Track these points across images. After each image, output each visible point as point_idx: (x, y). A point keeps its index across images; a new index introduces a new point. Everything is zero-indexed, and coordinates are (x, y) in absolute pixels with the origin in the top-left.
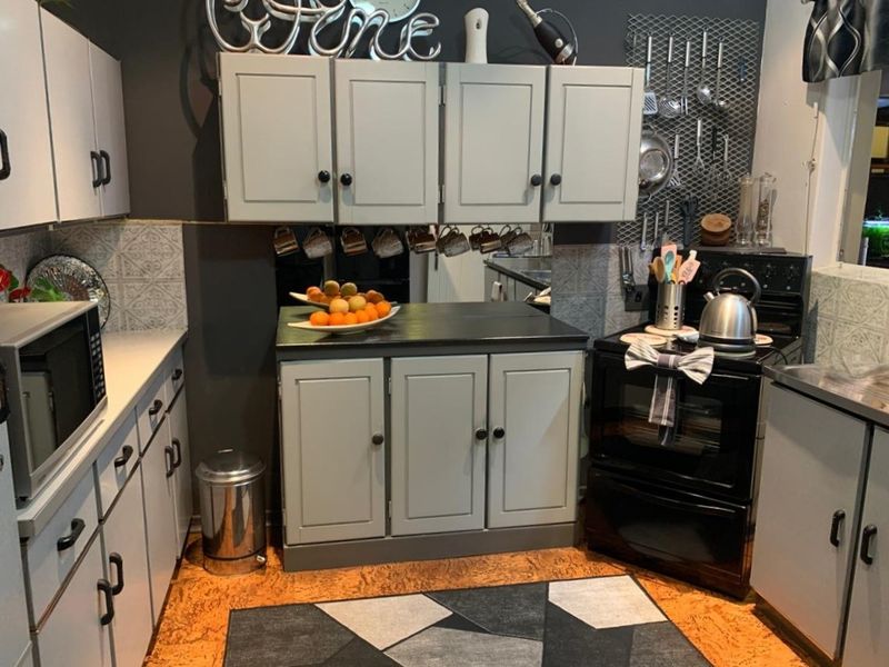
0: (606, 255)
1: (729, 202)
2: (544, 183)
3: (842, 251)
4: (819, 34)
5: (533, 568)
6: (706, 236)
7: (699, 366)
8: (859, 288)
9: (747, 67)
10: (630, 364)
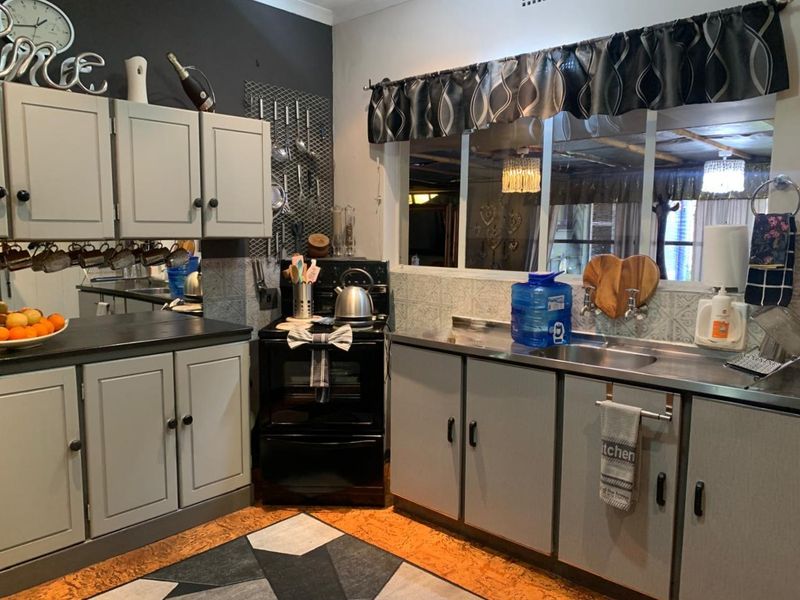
0: (243, 267)
1: (326, 225)
2: (203, 206)
3: (400, 257)
4: (379, 112)
5: (227, 530)
6: (313, 250)
7: (343, 338)
8: (421, 279)
9: (324, 128)
10: (293, 345)
